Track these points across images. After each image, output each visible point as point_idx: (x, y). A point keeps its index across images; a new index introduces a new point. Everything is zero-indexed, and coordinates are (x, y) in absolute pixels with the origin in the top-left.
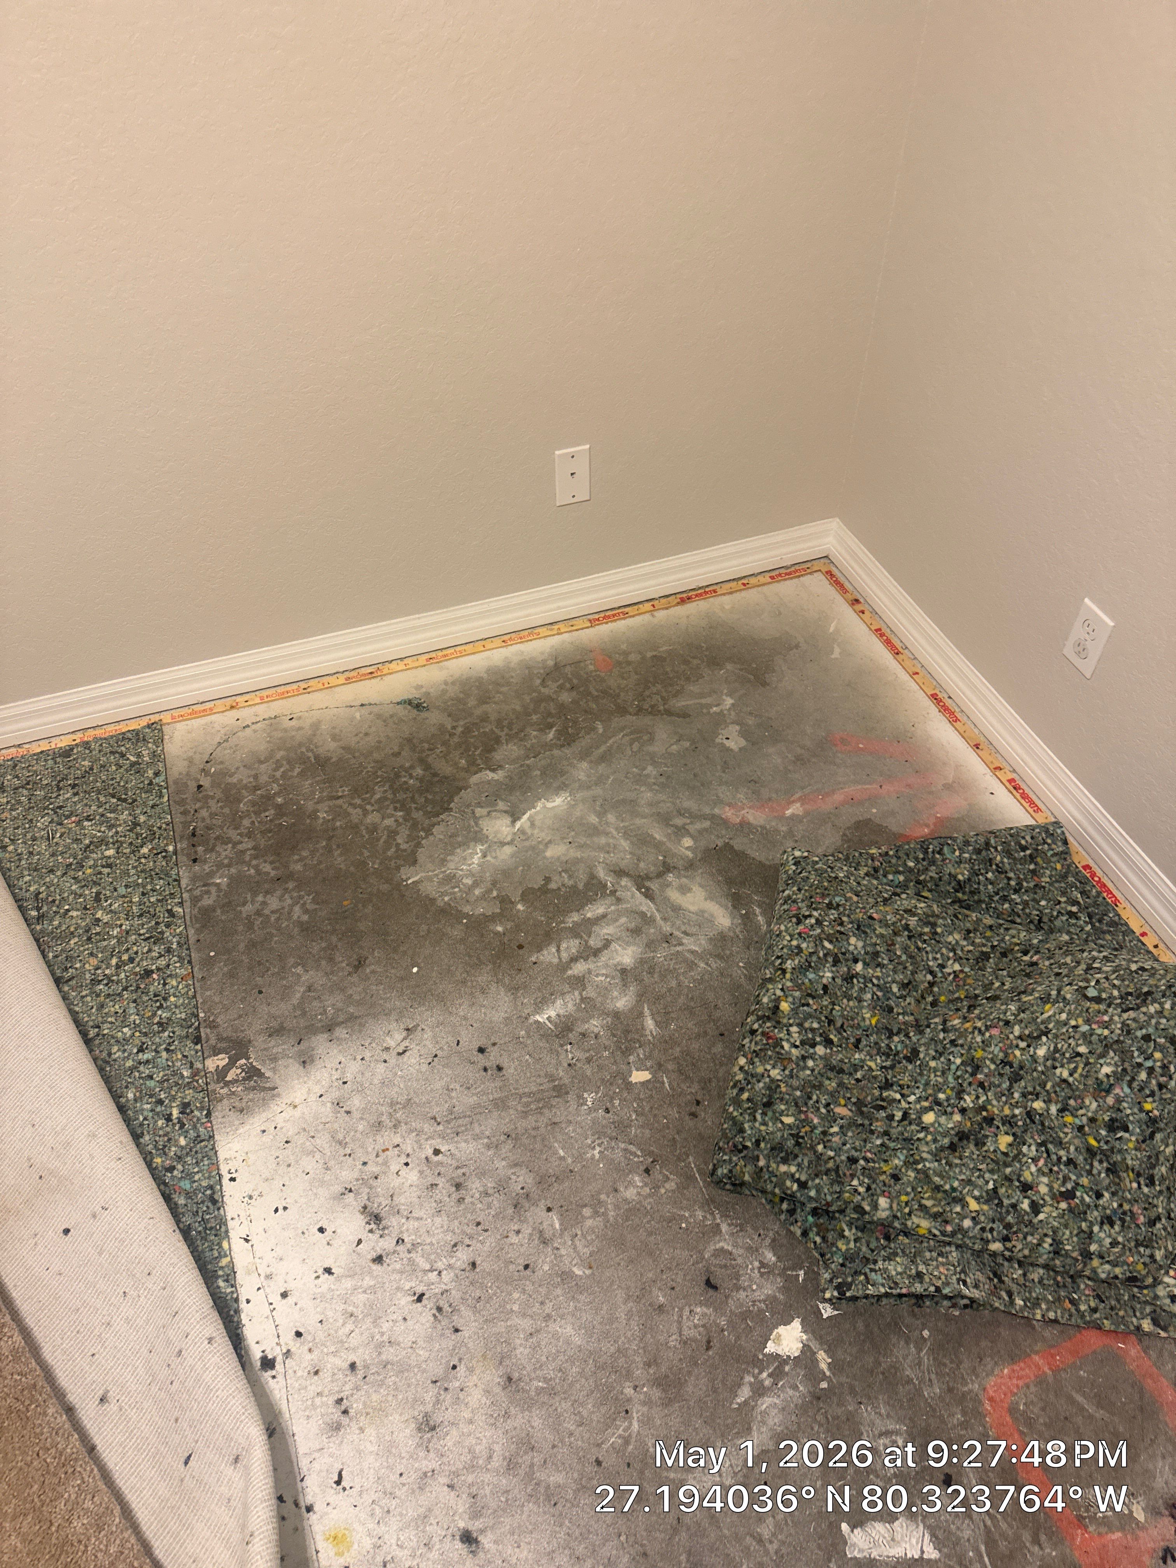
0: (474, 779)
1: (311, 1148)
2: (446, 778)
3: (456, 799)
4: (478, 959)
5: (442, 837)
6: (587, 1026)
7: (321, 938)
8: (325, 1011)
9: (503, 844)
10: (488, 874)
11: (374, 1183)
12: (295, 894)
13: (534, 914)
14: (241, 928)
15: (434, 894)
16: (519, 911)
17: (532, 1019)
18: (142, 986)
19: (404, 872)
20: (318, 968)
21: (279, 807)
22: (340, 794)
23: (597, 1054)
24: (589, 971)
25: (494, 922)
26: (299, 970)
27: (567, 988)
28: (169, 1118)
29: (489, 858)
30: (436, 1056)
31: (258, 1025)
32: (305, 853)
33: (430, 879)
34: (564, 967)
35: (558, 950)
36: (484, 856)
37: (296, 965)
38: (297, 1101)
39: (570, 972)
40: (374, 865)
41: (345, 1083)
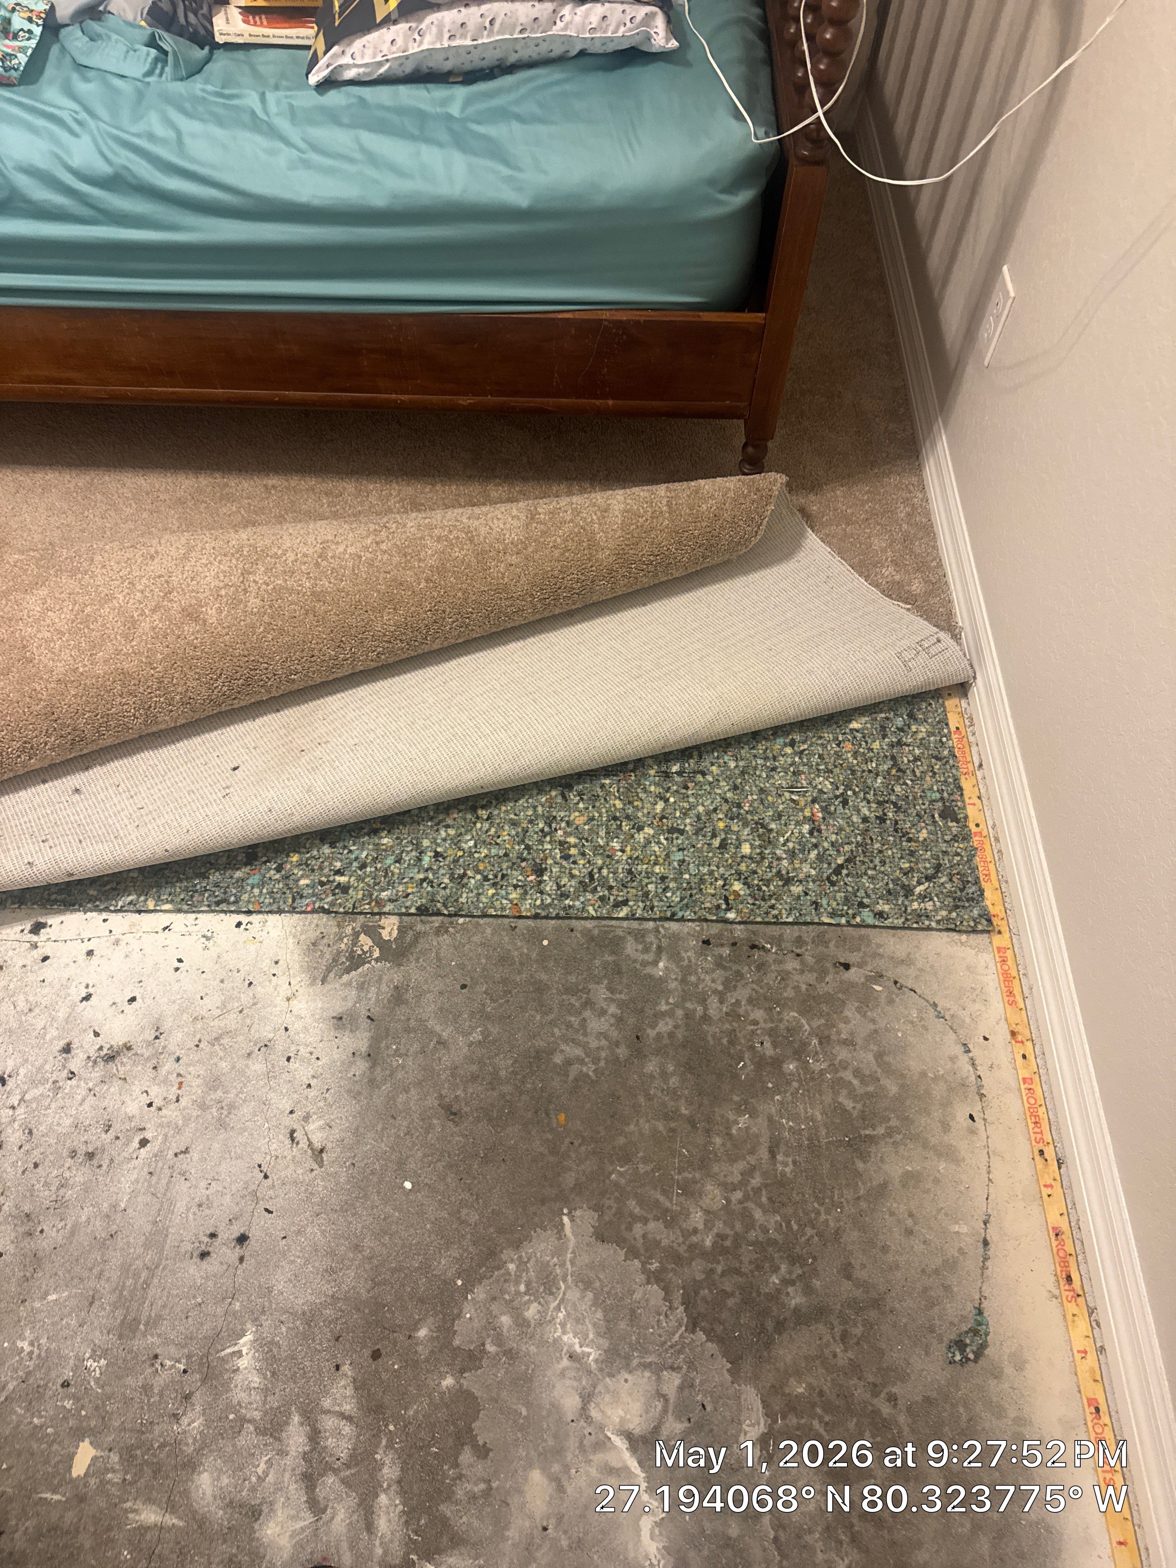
0: (751, 1396)
1: (229, 1007)
2: (768, 1345)
3: (712, 1347)
4: (385, 1282)
5: (637, 1296)
6: (198, 1408)
7: (514, 1073)
8: (400, 1056)
9: (587, 1398)
10: (533, 1349)
11: (150, 1065)
12: (603, 1054)
13: (425, 1401)
14: (572, 979)
15: (527, 1249)
16: (442, 1377)
17: (251, 1328)
18: (524, 864)
19: (587, 1217)
20: (469, 1059)
21: (777, 1063)
22: (780, 1158)
23: (149, 1404)
24: (282, 1453)
25: (439, 1329)
26: (476, 1036)
27: (274, 1402)
28: (339, 872)
29: (565, 1362)
30: (266, 1177)
31: (416, 976)
32: (674, 1081)
33: (559, 1252)
34: (310, 1416)
35: (342, 1416)
36: (571, 1356)
37: (486, 1034)
38: (294, 1003)
39: (296, 1419)
40: (618, 1173)
41: (289, 1059)
